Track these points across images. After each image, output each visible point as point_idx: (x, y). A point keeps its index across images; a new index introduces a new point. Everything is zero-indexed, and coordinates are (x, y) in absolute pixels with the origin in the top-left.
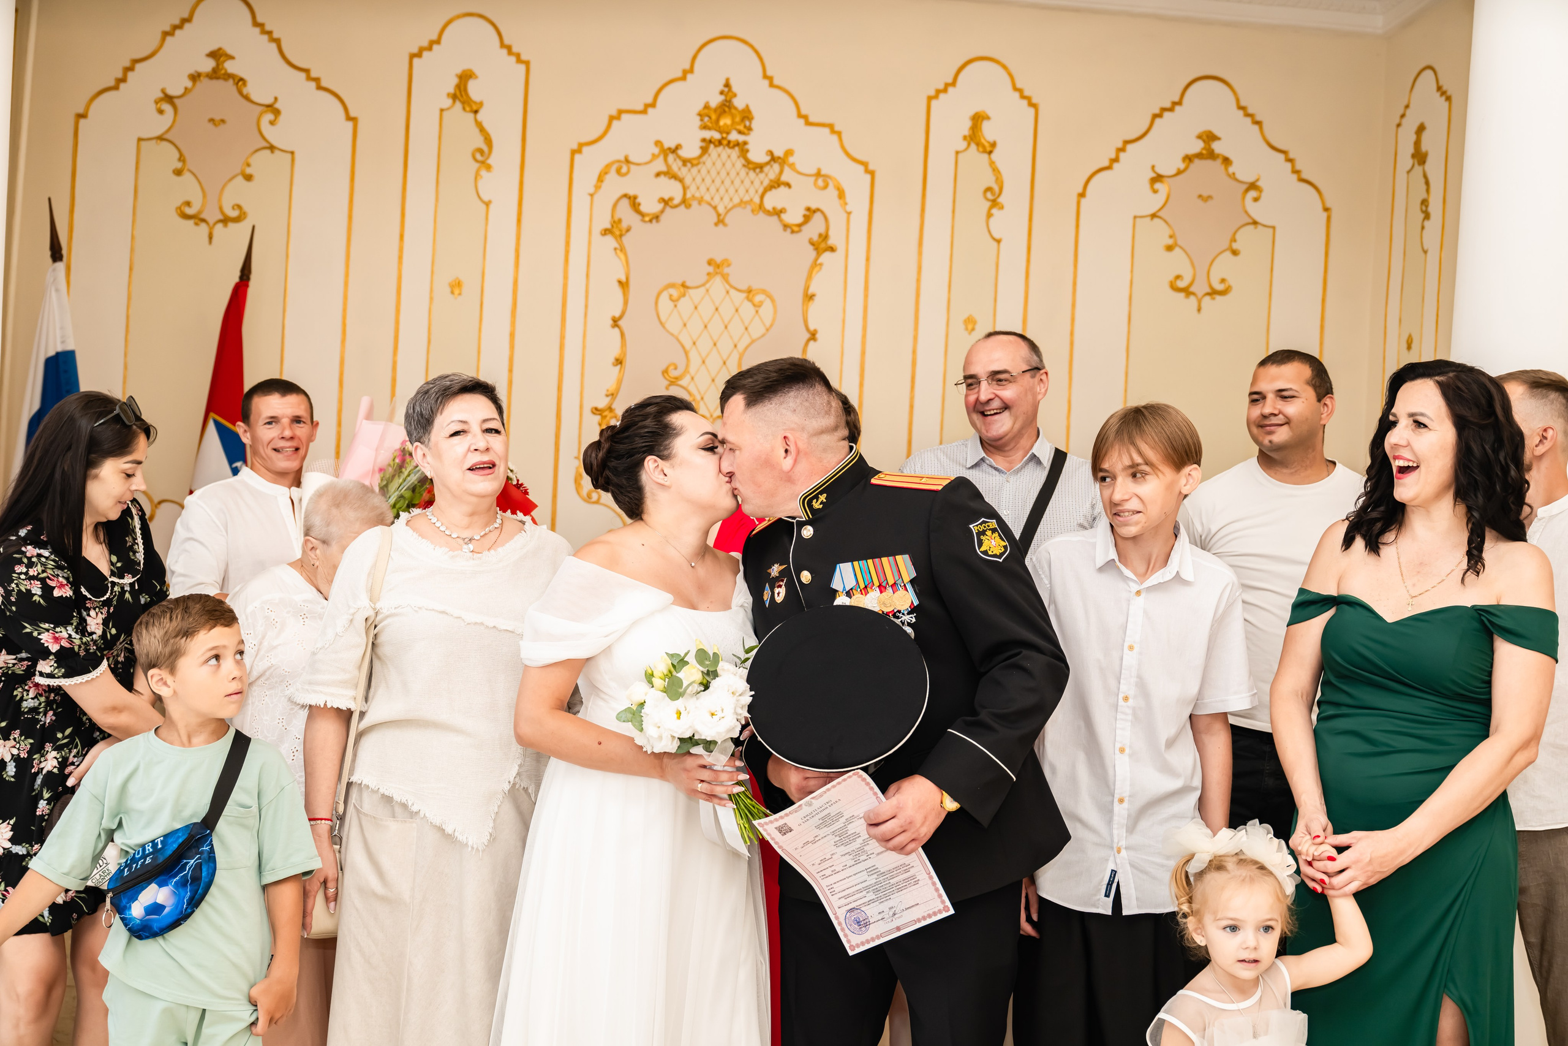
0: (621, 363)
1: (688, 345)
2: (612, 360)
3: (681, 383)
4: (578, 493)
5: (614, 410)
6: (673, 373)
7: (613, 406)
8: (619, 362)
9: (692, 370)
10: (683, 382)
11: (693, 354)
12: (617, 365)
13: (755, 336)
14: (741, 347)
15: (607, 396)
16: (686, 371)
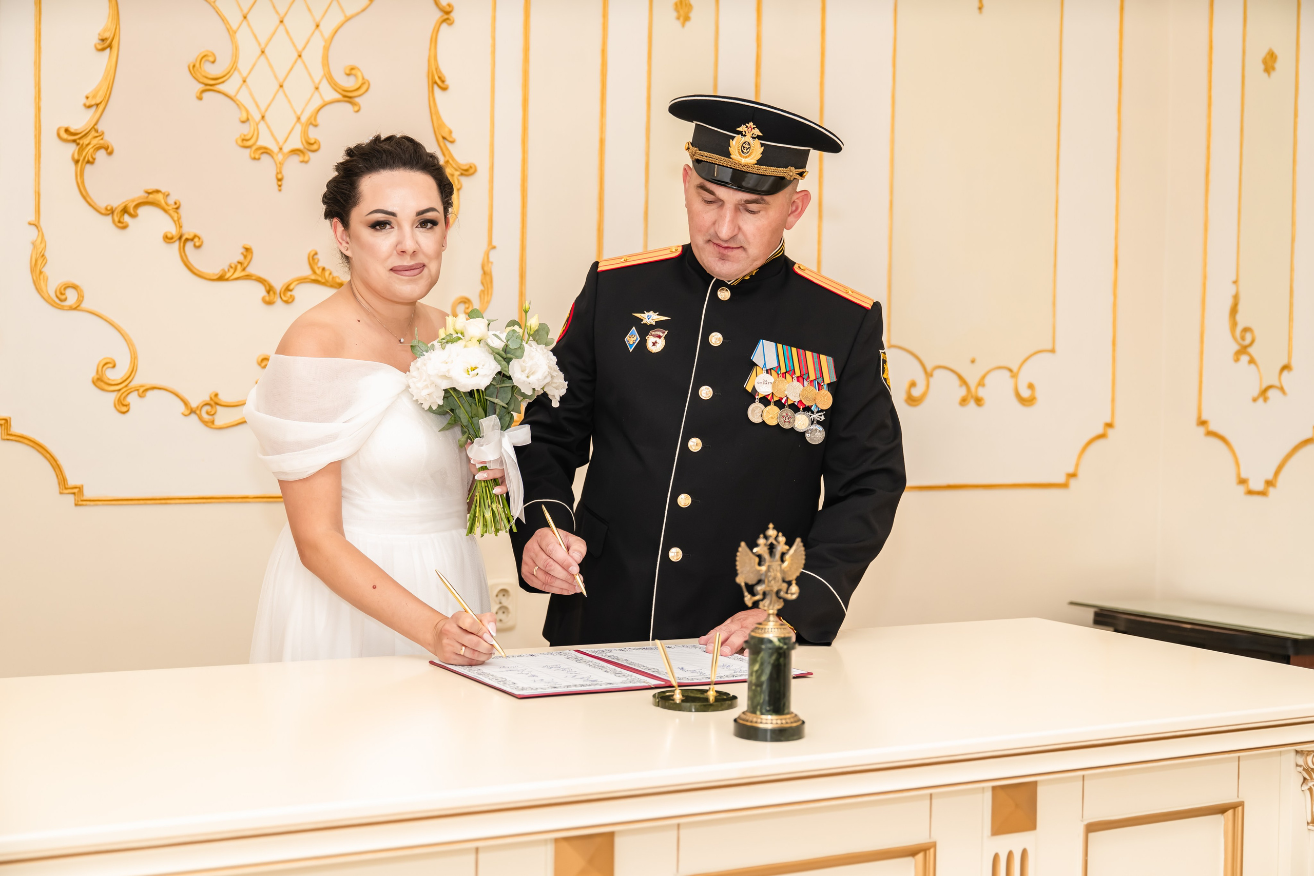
0: (110, 46)
1: (234, 19)
2: (95, 40)
3: (220, 87)
4: (38, 290)
5: (103, 133)
6: (212, 70)
7: (100, 127)
8: (106, 44)
9: (244, 66)
10: (228, 87)
11: (243, 36)
12: (103, 49)
13: (349, 13)
14: (328, 27)
15: (90, 107)
16: (234, 67)
